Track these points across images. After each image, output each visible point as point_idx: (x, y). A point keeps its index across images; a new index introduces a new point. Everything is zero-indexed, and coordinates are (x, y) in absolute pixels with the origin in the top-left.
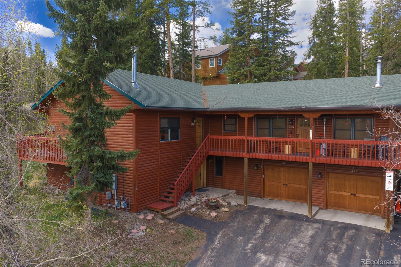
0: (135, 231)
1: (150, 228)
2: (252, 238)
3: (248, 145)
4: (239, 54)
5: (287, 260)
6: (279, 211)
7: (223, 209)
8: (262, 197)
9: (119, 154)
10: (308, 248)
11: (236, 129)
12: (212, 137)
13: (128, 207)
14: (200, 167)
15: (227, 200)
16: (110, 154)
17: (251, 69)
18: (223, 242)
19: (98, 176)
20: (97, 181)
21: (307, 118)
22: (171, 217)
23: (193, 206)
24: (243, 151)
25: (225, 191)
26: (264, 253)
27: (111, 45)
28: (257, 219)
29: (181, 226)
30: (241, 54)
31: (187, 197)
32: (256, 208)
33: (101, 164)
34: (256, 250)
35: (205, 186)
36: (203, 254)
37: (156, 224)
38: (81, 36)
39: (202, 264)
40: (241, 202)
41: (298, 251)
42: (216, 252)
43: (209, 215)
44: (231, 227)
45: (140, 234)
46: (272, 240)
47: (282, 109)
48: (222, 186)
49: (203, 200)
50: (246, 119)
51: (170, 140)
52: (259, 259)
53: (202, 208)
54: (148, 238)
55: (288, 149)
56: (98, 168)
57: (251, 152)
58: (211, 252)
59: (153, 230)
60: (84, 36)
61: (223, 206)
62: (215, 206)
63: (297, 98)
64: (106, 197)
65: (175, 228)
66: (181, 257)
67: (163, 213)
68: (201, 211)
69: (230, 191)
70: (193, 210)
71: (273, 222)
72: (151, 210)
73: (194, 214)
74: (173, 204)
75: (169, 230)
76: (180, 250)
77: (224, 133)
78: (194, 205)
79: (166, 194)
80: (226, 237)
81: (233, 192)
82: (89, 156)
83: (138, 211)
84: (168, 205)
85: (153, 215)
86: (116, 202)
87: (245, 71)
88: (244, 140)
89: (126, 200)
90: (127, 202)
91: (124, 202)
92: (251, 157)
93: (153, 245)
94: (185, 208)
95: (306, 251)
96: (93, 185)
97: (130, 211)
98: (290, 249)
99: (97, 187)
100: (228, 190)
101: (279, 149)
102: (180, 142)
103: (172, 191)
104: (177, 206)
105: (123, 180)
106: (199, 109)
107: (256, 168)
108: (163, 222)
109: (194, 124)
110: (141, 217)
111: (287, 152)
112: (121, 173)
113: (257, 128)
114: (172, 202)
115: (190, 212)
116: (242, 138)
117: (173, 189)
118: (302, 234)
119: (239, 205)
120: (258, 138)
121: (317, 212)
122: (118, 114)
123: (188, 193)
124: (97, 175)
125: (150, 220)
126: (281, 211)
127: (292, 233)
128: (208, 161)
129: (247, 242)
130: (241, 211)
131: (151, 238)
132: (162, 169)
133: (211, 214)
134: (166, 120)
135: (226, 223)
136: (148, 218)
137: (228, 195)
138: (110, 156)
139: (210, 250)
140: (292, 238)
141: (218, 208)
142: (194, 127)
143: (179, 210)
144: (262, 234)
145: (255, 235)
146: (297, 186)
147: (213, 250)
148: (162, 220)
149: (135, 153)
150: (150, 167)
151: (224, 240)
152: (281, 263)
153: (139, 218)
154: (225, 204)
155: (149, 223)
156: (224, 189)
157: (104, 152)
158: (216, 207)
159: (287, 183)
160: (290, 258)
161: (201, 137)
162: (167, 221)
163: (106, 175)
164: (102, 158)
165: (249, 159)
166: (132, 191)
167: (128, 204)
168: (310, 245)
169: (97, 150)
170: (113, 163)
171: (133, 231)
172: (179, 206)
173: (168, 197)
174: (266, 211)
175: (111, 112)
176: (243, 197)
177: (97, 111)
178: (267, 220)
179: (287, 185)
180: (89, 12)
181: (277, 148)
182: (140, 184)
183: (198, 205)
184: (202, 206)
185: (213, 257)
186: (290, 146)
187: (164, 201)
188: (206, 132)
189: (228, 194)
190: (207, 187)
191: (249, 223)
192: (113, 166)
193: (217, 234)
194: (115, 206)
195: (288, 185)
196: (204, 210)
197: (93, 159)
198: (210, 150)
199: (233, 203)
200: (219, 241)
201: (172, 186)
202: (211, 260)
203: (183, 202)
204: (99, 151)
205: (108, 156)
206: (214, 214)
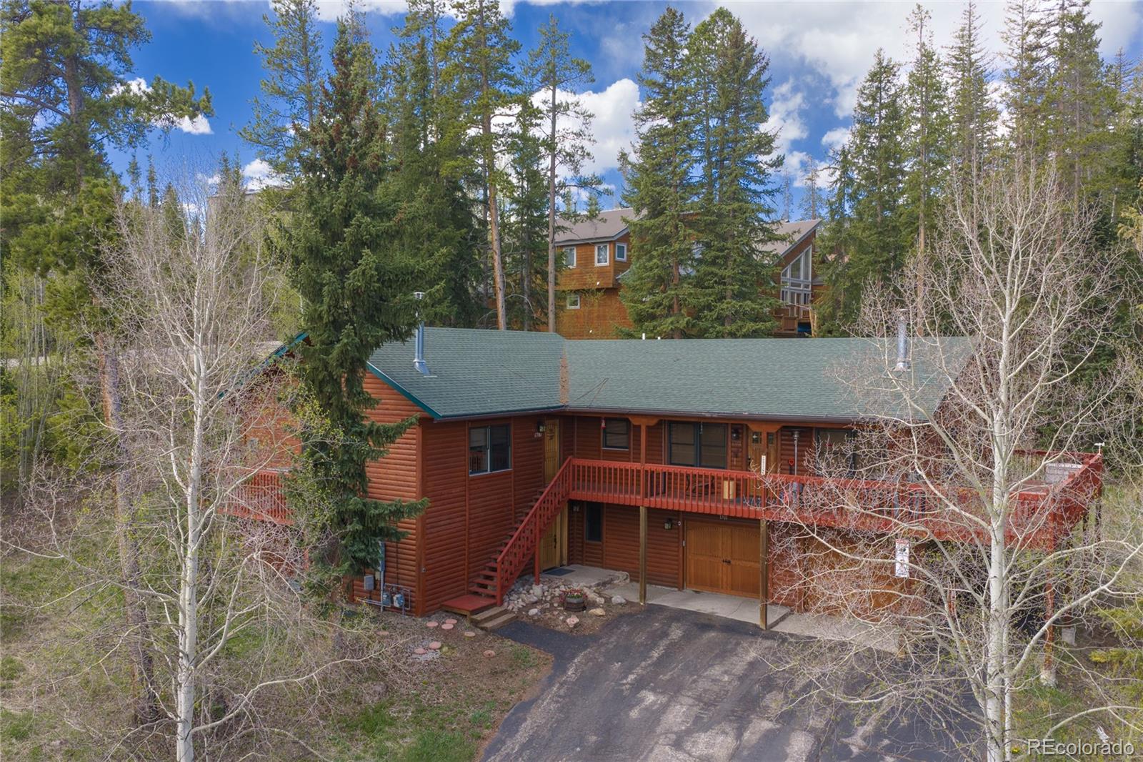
0: (420, 650)
1: (448, 646)
2: (638, 666)
3: (647, 481)
4: (651, 258)
5: (691, 701)
6: (707, 615)
7: (593, 611)
8: (681, 588)
9: (393, 508)
10: (736, 683)
11: (629, 443)
12: (578, 462)
13: (406, 606)
14: (554, 516)
15: (607, 592)
16: (376, 508)
17: (680, 292)
18: (583, 672)
19: (355, 548)
20: (354, 557)
21: (755, 433)
22: (489, 625)
23: (534, 604)
24: (638, 493)
25: (604, 574)
26: (653, 690)
27: (379, 310)
28: (656, 631)
29: (508, 642)
30: (655, 261)
31: (523, 586)
32: (661, 608)
33: (359, 527)
34: (639, 685)
35: (565, 562)
36: (543, 691)
37: (461, 638)
38: (329, 307)
39: (539, 707)
40: (635, 598)
41: (716, 688)
42: (568, 689)
43: (564, 621)
44: (603, 644)
45: (429, 656)
46: (674, 669)
47: (708, 415)
48: (601, 562)
49: (557, 592)
50: (643, 429)
51: (489, 472)
52: (642, 700)
53: (552, 609)
54: (444, 664)
55: (728, 490)
56: (355, 535)
57: (652, 495)
58: (559, 689)
59: (453, 648)
60: (335, 306)
61: (595, 605)
62: (578, 604)
63: (741, 390)
64: (362, 586)
65: (496, 645)
66: (505, 695)
67: (475, 617)
68: (549, 615)
69: (618, 573)
70: (533, 611)
71: (687, 637)
72: (451, 612)
73: (535, 621)
74: (493, 601)
75: (485, 650)
76: (503, 684)
77: (605, 452)
78: (536, 603)
79: (481, 580)
80: (591, 664)
81: (621, 575)
82: (339, 513)
83: (426, 614)
84: (484, 602)
85: (455, 621)
86: (384, 596)
87: (667, 297)
88: (638, 471)
89: (402, 592)
90: (405, 595)
91: (398, 596)
92: (652, 506)
93: (454, 676)
94: (519, 609)
95: (730, 688)
96: (347, 565)
97: (409, 613)
98: (703, 684)
99: (353, 569)
100: (612, 572)
101: (712, 489)
102: (509, 473)
103: (492, 574)
104: (502, 604)
105: (397, 552)
106: (548, 408)
107: (667, 526)
108: (472, 634)
109: (540, 435)
110: (432, 624)
111: (726, 496)
112: (394, 540)
113: (671, 443)
114: (493, 597)
115: (527, 616)
116: (636, 466)
117: (494, 570)
118: (735, 658)
119: (628, 602)
120: (672, 469)
121: (783, 618)
122: (391, 434)
123: (527, 577)
124: (352, 546)
125: (448, 631)
126: (710, 617)
127: (717, 656)
128: (571, 509)
129: (629, 670)
130: (630, 615)
131: (451, 663)
132: (473, 531)
133: (568, 621)
134: (482, 430)
135: (595, 638)
136: (444, 627)
137: (610, 582)
138: (377, 512)
139: (557, 685)
140: (712, 665)
141: (584, 608)
142: (541, 440)
143: (506, 612)
144: (658, 659)
145: (645, 660)
146: (749, 564)
147: (562, 684)
148: (472, 630)
149: (421, 504)
150: (448, 527)
151: (585, 668)
152: (678, 707)
153: (427, 627)
154: (601, 600)
155: (446, 636)
156: (606, 568)
157: (364, 505)
158: (582, 606)
159: (729, 559)
160: (699, 699)
161: (557, 459)
162: (480, 632)
163: (367, 546)
164: (361, 515)
165: (649, 509)
166: (413, 573)
167: (406, 600)
168: (741, 679)
169: (354, 502)
170: (382, 524)
171: (416, 651)
172: (506, 604)
173: (485, 587)
174: (680, 616)
175: (378, 430)
176: (637, 586)
177: (354, 429)
178: (676, 633)
179: (729, 562)
180: (343, 261)
181: (707, 487)
182: (430, 561)
183: (546, 602)
184: (552, 604)
185: (560, 696)
186: (731, 483)
187: (476, 593)
188: (567, 449)
189: (612, 580)
190: (568, 565)
191: (641, 638)
192: (381, 529)
193: (574, 658)
194: (381, 603)
195: (732, 562)
196: (556, 613)
197: (346, 516)
198: (573, 489)
199: (617, 599)
200: (576, 670)
201: (492, 564)
202: (557, 702)
203: (515, 596)
204: (356, 504)
205: (373, 511)
206: (573, 620)
